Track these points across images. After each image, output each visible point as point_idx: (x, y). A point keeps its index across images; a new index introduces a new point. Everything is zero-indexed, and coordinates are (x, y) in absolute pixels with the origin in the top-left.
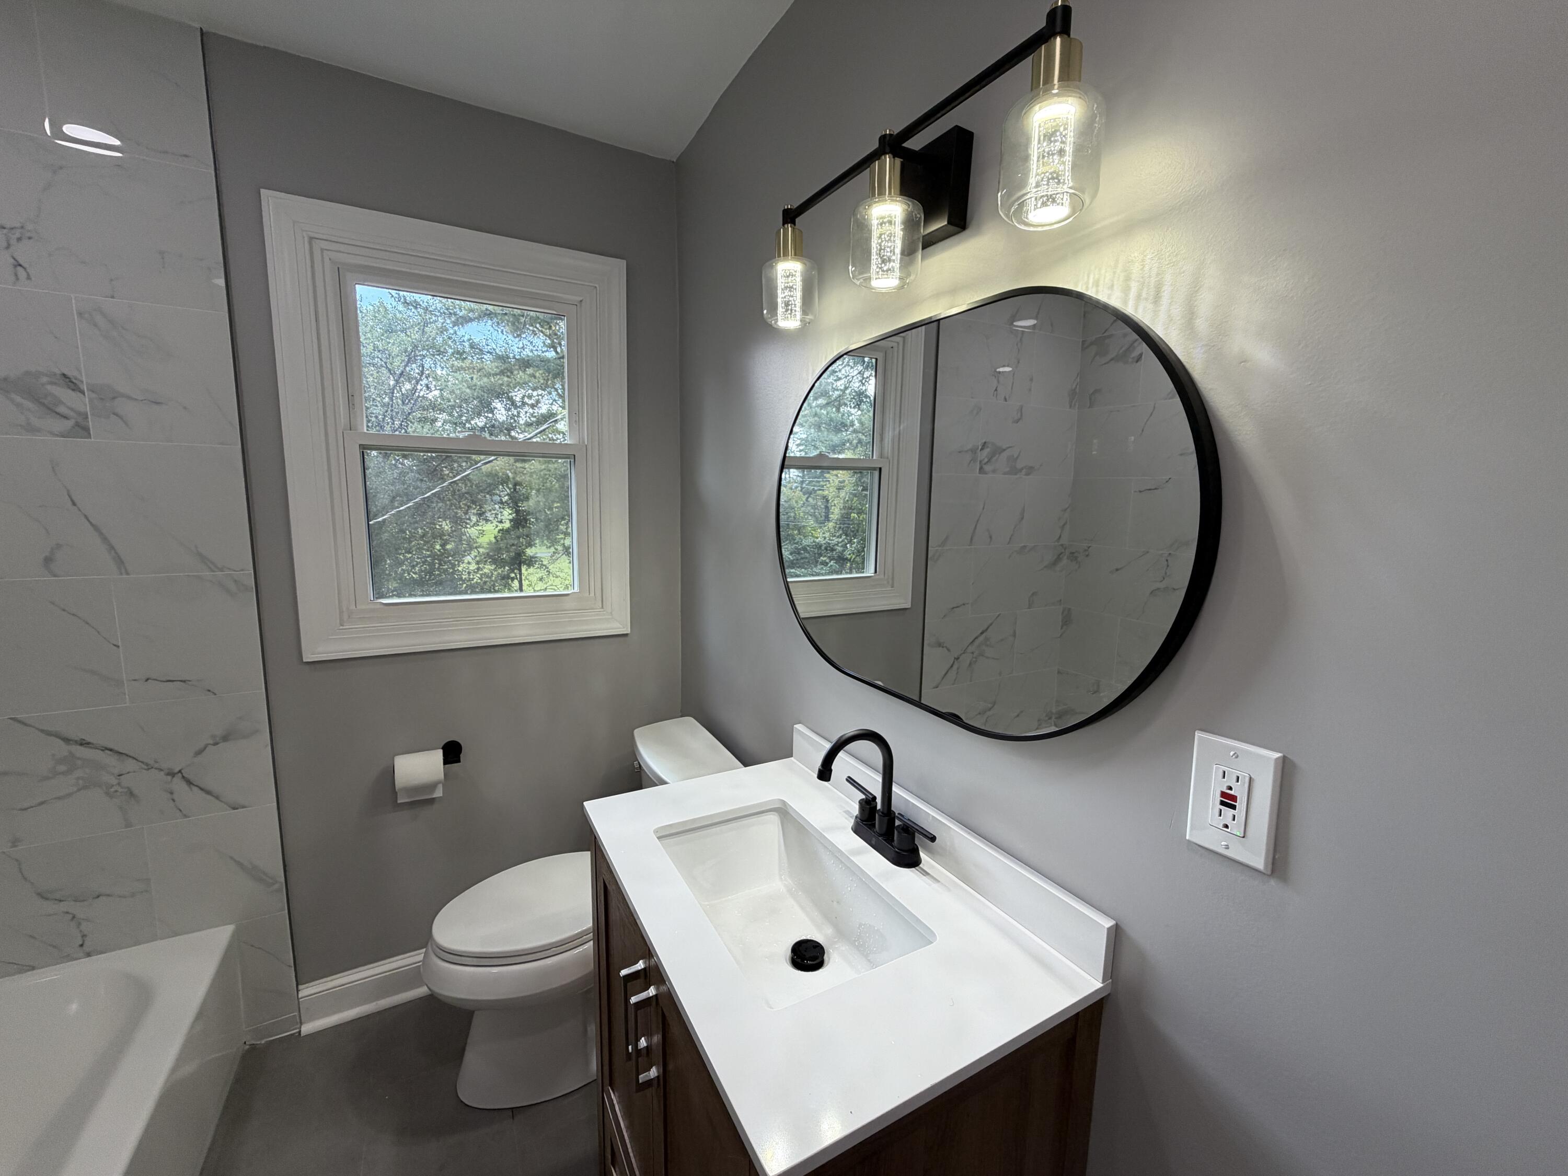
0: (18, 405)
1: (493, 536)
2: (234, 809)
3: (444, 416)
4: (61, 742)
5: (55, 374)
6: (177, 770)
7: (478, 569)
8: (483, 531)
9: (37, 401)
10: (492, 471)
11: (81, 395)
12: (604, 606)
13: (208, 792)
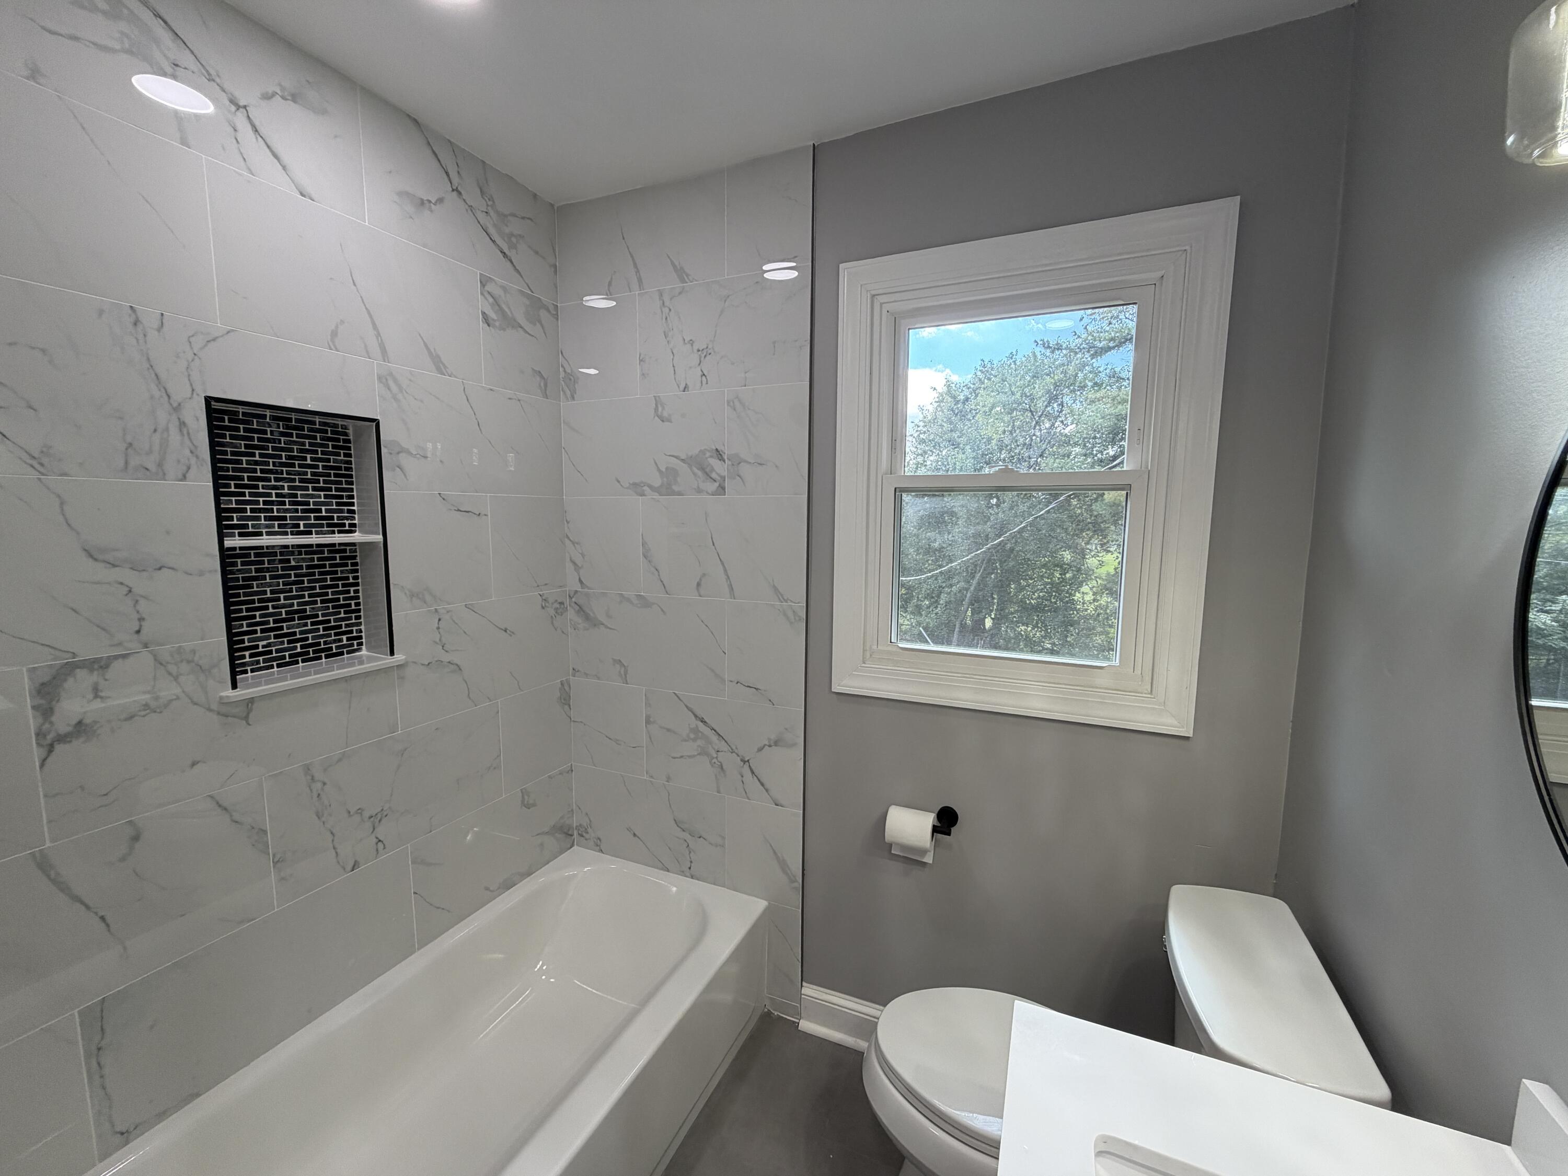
0: (694, 474)
1: (1113, 567)
2: (777, 805)
3: (1078, 449)
4: (693, 717)
5: (713, 450)
6: (746, 759)
7: (1094, 600)
8: (1103, 562)
9: (703, 469)
10: (1115, 499)
11: (723, 463)
12: (1154, 692)
13: (762, 785)
